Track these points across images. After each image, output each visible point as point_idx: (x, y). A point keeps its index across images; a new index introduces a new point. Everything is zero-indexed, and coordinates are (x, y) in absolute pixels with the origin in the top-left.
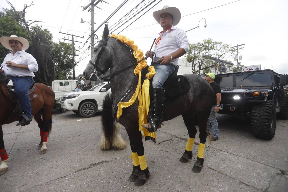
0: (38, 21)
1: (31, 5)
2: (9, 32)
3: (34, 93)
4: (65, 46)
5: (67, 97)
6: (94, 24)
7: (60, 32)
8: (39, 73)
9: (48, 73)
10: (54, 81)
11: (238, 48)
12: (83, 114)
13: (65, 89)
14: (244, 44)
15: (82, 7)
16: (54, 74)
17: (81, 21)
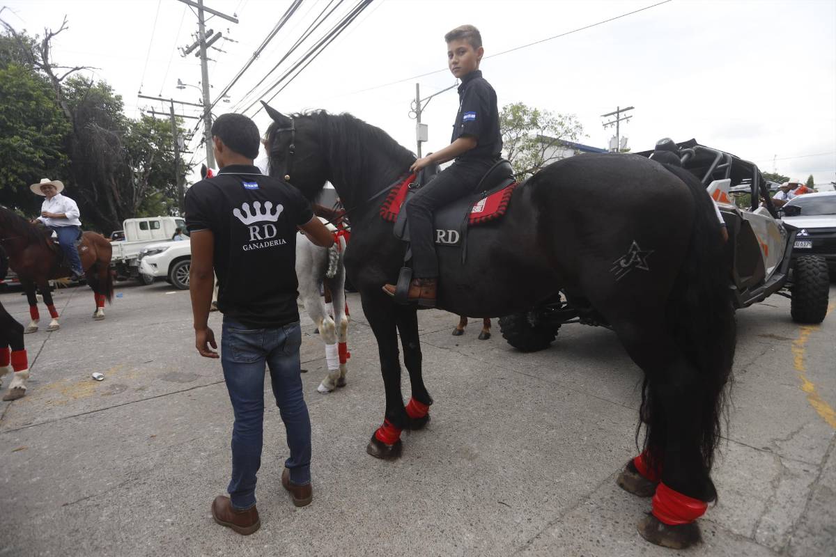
0: (82, 68)
1: (61, 30)
2: (15, 106)
3: (82, 245)
4: (158, 127)
5: (146, 252)
6: (210, 88)
7: (141, 95)
8: (96, 199)
9: (118, 198)
10: (127, 221)
11: (618, 118)
12: (178, 283)
13: (152, 236)
14: (632, 108)
15: (181, 49)
16: (134, 199)
17: (177, 85)
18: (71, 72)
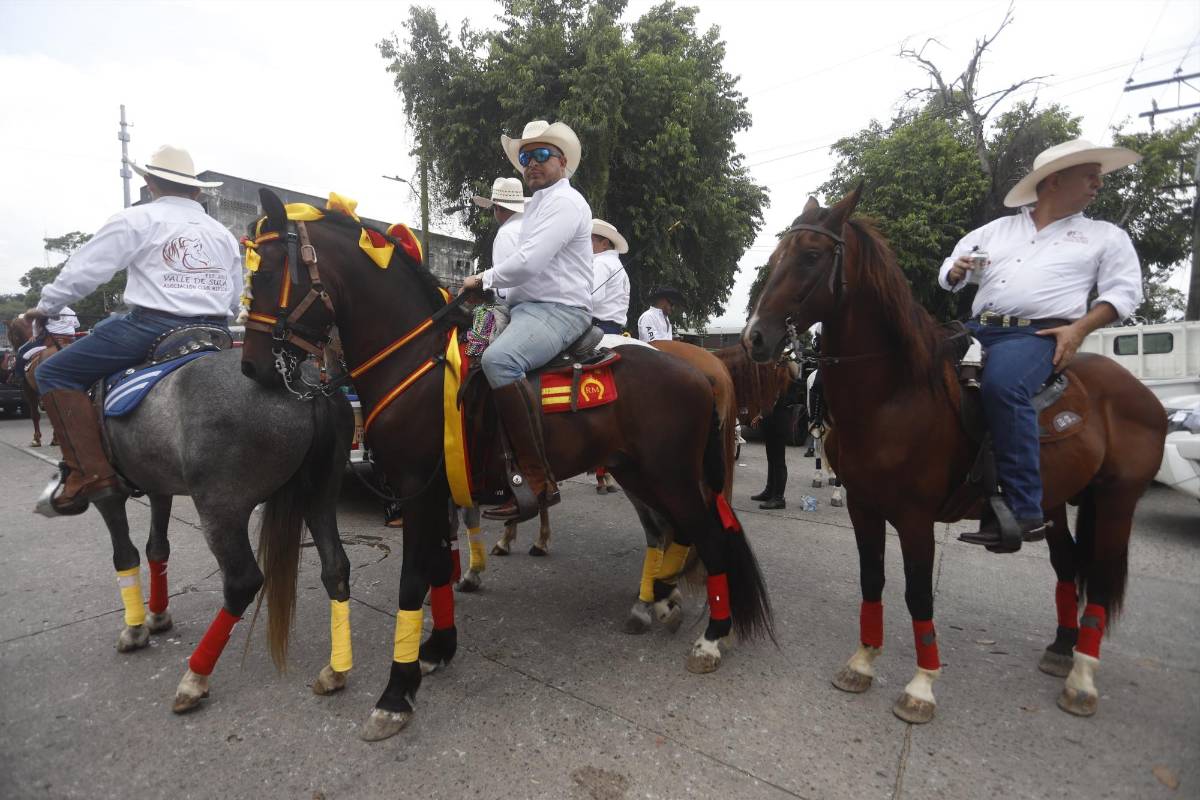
0: (1021, 84)
3: (1060, 406)
4: (1150, 149)
7: (1132, 83)
18: (1002, 98)
